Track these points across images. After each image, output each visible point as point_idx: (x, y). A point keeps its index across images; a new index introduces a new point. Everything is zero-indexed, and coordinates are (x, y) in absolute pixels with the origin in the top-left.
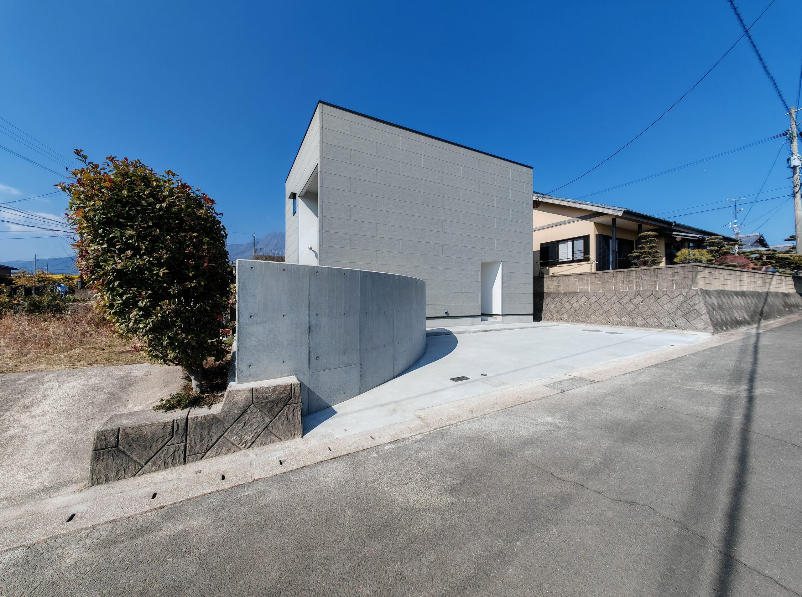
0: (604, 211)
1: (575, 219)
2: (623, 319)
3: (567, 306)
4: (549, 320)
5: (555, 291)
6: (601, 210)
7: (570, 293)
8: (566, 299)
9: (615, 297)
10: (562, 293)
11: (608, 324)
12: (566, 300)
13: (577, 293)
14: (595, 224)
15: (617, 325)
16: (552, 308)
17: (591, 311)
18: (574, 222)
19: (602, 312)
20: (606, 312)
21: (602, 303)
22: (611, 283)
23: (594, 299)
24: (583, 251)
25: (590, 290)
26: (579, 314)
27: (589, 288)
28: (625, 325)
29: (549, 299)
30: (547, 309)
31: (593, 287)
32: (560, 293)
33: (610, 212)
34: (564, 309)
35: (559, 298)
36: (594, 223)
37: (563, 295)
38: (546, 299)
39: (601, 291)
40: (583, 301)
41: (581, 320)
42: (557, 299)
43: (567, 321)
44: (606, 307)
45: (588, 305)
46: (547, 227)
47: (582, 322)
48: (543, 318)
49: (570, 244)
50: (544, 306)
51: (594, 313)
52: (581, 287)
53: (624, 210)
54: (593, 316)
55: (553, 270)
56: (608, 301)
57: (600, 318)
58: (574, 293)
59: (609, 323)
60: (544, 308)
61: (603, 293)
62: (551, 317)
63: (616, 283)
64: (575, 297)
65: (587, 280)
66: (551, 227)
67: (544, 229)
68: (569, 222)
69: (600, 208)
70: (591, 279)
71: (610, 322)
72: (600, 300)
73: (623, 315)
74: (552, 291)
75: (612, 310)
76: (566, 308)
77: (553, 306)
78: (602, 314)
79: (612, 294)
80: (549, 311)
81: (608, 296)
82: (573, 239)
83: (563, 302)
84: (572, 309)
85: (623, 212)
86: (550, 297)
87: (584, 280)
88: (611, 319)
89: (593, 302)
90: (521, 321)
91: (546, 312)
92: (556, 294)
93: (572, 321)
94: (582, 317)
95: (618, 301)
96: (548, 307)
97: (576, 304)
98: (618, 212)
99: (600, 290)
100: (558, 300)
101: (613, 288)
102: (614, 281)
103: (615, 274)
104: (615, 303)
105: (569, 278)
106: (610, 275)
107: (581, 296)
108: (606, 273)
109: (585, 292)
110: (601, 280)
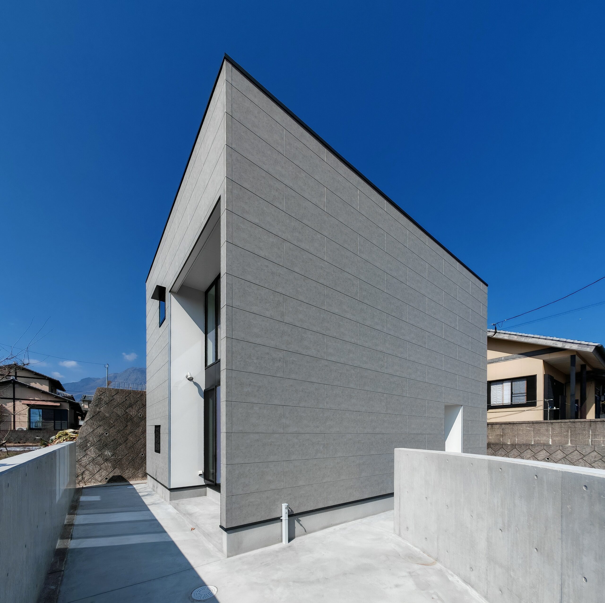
0: (564, 346)
1: (515, 356)
6: (559, 345)
7: (520, 445)
10: (508, 445)
12: (515, 453)
13: (532, 445)
14: (545, 361)
18: (514, 359)
21: (575, 460)
22: (587, 436)
24: (525, 394)
25: (552, 442)
27: (551, 440)
31: (557, 439)
32: (506, 445)
36: (543, 361)
37: (509, 447)
39: (569, 444)
49: (507, 386)
52: (537, 438)
53: (596, 344)
58: (527, 445)
63: (594, 435)
64: (529, 451)
65: (547, 430)
68: (506, 359)
69: (559, 342)
70: (553, 429)
72: (570, 456)
79: (588, 450)
81: (582, 451)
82: (512, 380)
85: (594, 347)
87: (542, 430)
89: (560, 458)
92: (500, 445)
98: (588, 347)
99: (567, 443)
101: (588, 441)
102: (591, 433)
103: (592, 425)
104: (596, 461)
105: (520, 427)
106: (584, 425)
107: (540, 450)
108: (577, 423)
109: (544, 445)
110: (569, 431)
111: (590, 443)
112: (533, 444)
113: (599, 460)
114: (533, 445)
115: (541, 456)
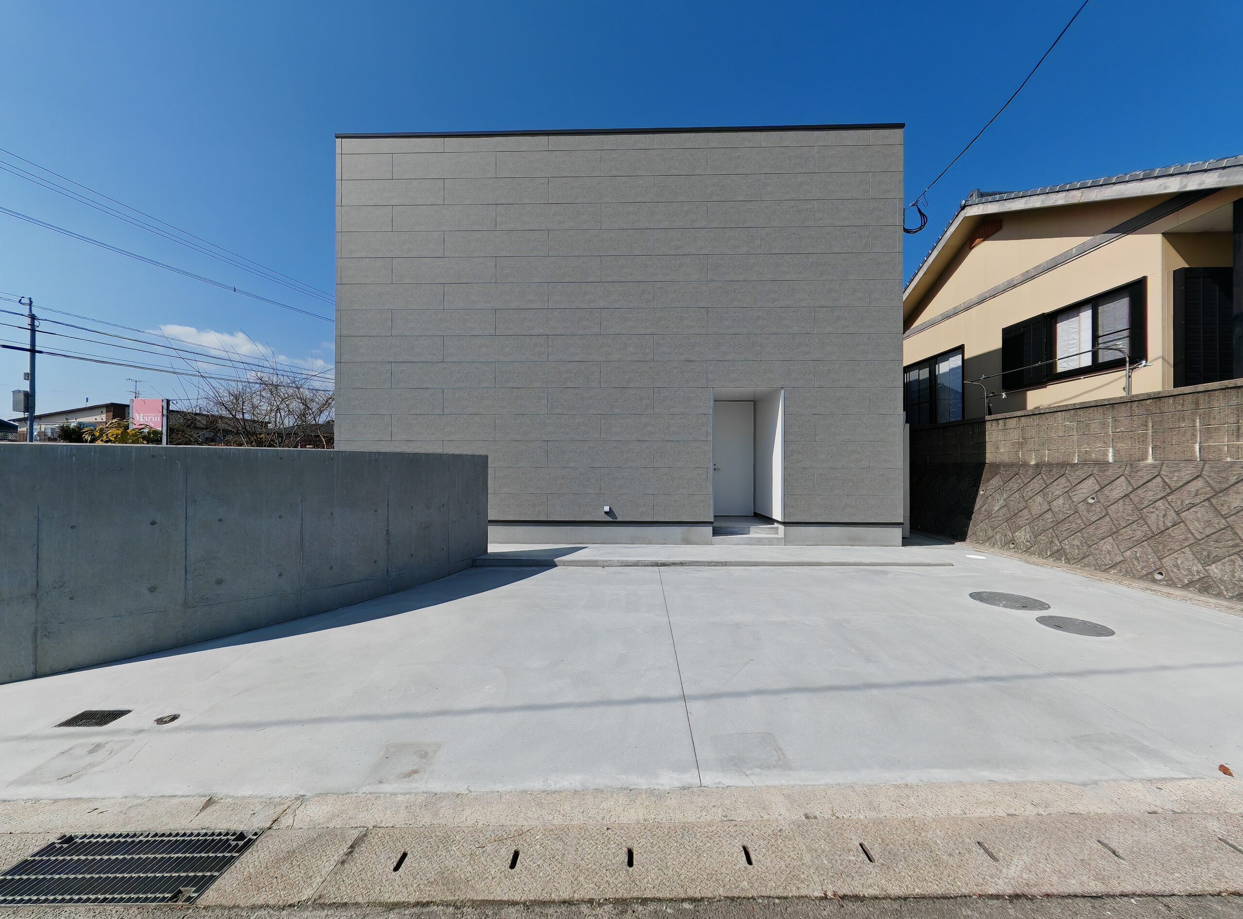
1: (1099, 238)
2: (1215, 570)
3: (1038, 505)
4: (984, 542)
5: (1013, 460)
7: (1050, 465)
8: (1037, 484)
9: (1199, 484)
10: (1030, 466)
11: (1154, 581)
12: (1036, 486)
13: (1073, 465)
14: (1168, 236)
15: (1186, 587)
16: (996, 508)
17: (1105, 525)
18: (1097, 247)
19: (1139, 534)
20: (1157, 536)
21: (1147, 504)
22: (1190, 434)
23: (1120, 487)
24: (1126, 334)
25: (1114, 456)
26: (1065, 534)
27: (1111, 450)
28: (1219, 595)
29: (995, 482)
30: (984, 509)
31: (1123, 446)
32: (1025, 465)
33: (1210, 181)
34: (1025, 512)
35: (1019, 481)
36: (1163, 234)
37: (1031, 472)
38: (988, 481)
39: (1150, 460)
40: (1084, 491)
41: (1066, 554)
42: (1014, 485)
43: (1027, 550)
44: (1154, 519)
45: (1098, 508)
46: (1022, 278)
47: (1068, 561)
48: (970, 533)
49: (1086, 316)
50: (978, 500)
51: (1114, 533)
52: (1085, 448)
54: (1107, 545)
55: (1036, 398)
56: (1169, 498)
57: (1128, 553)
58: (1064, 466)
59: (1158, 577)
60: (977, 507)
61: (1154, 466)
62: (990, 533)
63: (1208, 432)
64: (1063, 480)
65: (1104, 425)
66: (1032, 278)
67: (1015, 286)
68: (1082, 252)
70: (1115, 420)
71: (1161, 574)
72: (1140, 491)
73: (1220, 552)
74: (1006, 459)
75: (1177, 533)
76: (1033, 513)
77: (1001, 502)
78: (1139, 542)
79: (1187, 472)
80: (989, 515)
81: (1170, 478)
82: (1095, 302)
83: (1028, 492)
84: (1049, 515)
86: (997, 478)
87: (1095, 426)
88: (1168, 562)
89: (1117, 496)
90: (854, 542)
91: (981, 517)
92: (1016, 468)
93: (1040, 554)
94: (1072, 545)
95: (1208, 499)
96: (986, 506)
97: (1061, 501)
99: (1146, 458)
100: (1016, 487)
101: (1193, 451)
102: (1198, 424)
103: (1201, 401)
104: (1194, 505)
105: (1050, 420)
106: (1183, 405)
107: (1083, 476)
108: (1166, 400)
109: (1097, 463)
110: (1150, 425)
111: (1198, 454)
112: (1076, 462)
113: (1204, 501)
114: (1075, 464)
115: (1082, 491)
